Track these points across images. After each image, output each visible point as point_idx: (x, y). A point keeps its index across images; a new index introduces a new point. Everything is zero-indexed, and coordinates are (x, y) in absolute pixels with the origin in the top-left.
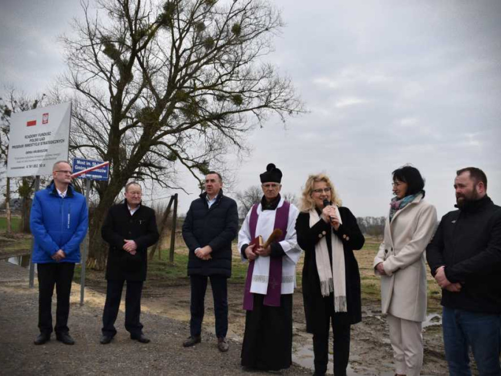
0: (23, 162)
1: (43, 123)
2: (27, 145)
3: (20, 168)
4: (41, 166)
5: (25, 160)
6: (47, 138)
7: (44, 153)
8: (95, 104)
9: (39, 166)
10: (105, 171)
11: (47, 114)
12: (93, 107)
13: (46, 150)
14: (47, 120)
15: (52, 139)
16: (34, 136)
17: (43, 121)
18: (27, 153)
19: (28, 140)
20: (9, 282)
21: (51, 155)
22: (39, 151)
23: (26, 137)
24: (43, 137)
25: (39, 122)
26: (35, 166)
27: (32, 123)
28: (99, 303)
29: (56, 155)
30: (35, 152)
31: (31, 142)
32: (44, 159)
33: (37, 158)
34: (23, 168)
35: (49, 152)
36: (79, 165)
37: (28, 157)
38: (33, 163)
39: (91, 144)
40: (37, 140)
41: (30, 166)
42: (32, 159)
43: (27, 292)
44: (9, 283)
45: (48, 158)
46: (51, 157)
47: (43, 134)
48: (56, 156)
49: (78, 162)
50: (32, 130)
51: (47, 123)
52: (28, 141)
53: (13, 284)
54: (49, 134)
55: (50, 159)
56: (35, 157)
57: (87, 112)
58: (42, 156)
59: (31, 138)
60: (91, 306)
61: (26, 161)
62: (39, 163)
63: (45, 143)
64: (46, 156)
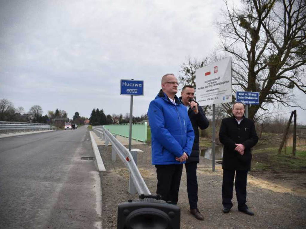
0: (204, 97)
1: (215, 73)
2: (206, 87)
3: (203, 100)
4: (215, 98)
5: (206, 95)
6: (218, 81)
7: (217, 91)
8: (239, 58)
9: (214, 98)
10: (257, 98)
11: (217, 66)
12: (238, 60)
13: (218, 89)
14: (217, 70)
15: (220, 82)
16: (210, 81)
17: (215, 71)
18: (207, 91)
19: (207, 83)
20: (201, 167)
21: (221, 91)
22: (213, 90)
23: (205, 82)
24: (215, 81)
25: (212, 72)
26: (212, 99)
27: (208, 74)
28: (257, 185)
29: (224, 91)
30: (211, 90)
31: (208, 85)
32: (217, 94)
33: (213, 94)
34: (205, 100)
35: (220, 90)
36: (240, 96)
37: (207, 94)
38: (210, 97)
39: (238, 83)
40: (212, 83)
41: (209, 99)
42: (210, 95)
43: (212, 174)
44: (201, 168)
45: (220, 93)
46: (221, 92)
47: (215, 79)
48: (224, 92)
49: (240, 94)
50: (209, 77)
51: (217, 72)
52: (206, 85)
53: (203, 169)
54: (219, 78)
55: (220, 94)
56: (212, 93)
57: (234, 64)
58: (216, 92)
59: (209, 82)
60: (253, 187)
61: (206, 96)
62: (214, 97)
63: (217, 84)
64: (218, 92)
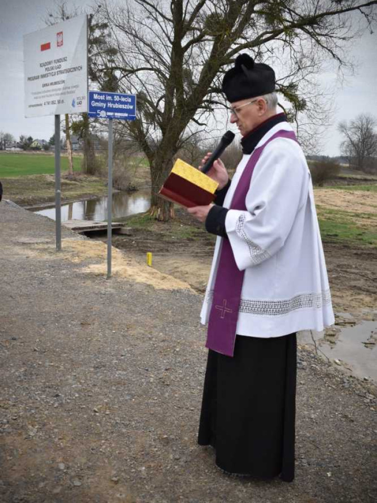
0: (40, 97)
1: (58, 46)
2: (43, 76)
3: (38, 105)
4: (59, 102)
5: (43, 94)
6: (64, 66)
7: (61, 86)
8: (151, 13)
9: (57, 102)
10: (131, 107)
11: (61, 33)
12: (148, 18)
13: (63, 82)
14: (62, 41)
15: (69, 67)
16: (50, 63)
17: (58, 43)
18: (45, 85)
19: (44, 68)
20: (37, 243)
21: (69, 88)
22: (56, 83)
23: (41, 65)
24: (58, 64)
25: (53, 45)
26: (53, 103)
27: (46, 47)
29: (75, 87)
30: (52, 84)
31: (47, 72)
32: (62, 94)
33: (54, 93)
34: (41, 105)
35: (69, 84)
36: (97, 101)
37: (45, 92)
38: (51, 99)
40: (52, 68)
41: (48, 103)
42: (48, 94)
43: (53, 257)
44: (36, 245)
45: (67, 91)
46: (69, 90)
47: (59, 61)
48: (74, 89)
49: (96, 97)
50: (47, 56)
51: (62, 45)
52: (43, 71)
53: (41, 246)
54: (65, 59)
55: (68, 93)
56: (53, 90)
58: (59, 89)
59: (47, 67)
61: (43, 97)
62: (57, 98)
63: (62, 72)
64: (64, 88)
